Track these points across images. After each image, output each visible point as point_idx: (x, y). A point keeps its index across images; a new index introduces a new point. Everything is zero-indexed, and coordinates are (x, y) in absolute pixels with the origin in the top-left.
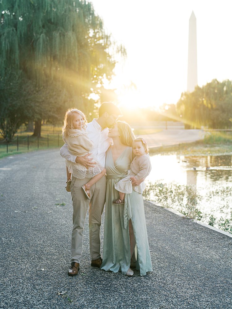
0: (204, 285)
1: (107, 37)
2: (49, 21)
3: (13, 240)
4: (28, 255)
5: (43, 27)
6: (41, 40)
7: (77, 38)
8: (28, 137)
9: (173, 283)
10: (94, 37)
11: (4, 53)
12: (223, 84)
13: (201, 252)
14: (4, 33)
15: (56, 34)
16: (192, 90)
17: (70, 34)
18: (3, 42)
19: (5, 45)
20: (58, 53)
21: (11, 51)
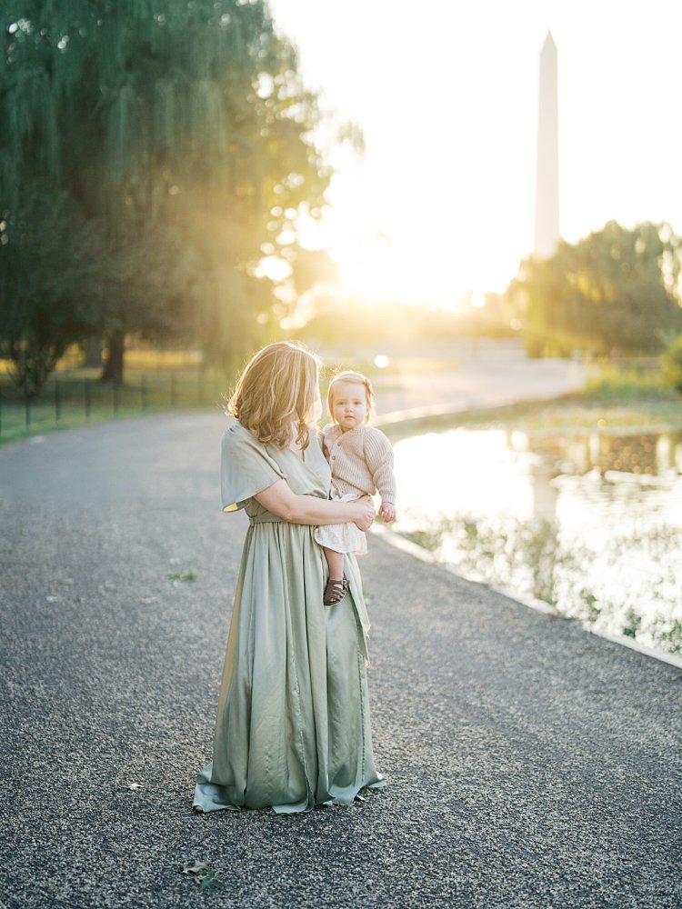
0: (644, 835)
1: (309, 98)
2: (146, 50)
3: (40, 689)
4: (87, 738)
5: (129, 66)
6: (122, 106)
7: (226, 99)
8: (88, 384)
9: (544, 829)
10: (274, 97)
11: (17, 144)
12: (635, 235)
13: (616, 724)
14: (15, 85)
15: (166, 89)
16: (547, 251)
17: (205, 86)
18: (14, 112)
19: (18, 117)
20: (170, 142)
21: (36, 138)
